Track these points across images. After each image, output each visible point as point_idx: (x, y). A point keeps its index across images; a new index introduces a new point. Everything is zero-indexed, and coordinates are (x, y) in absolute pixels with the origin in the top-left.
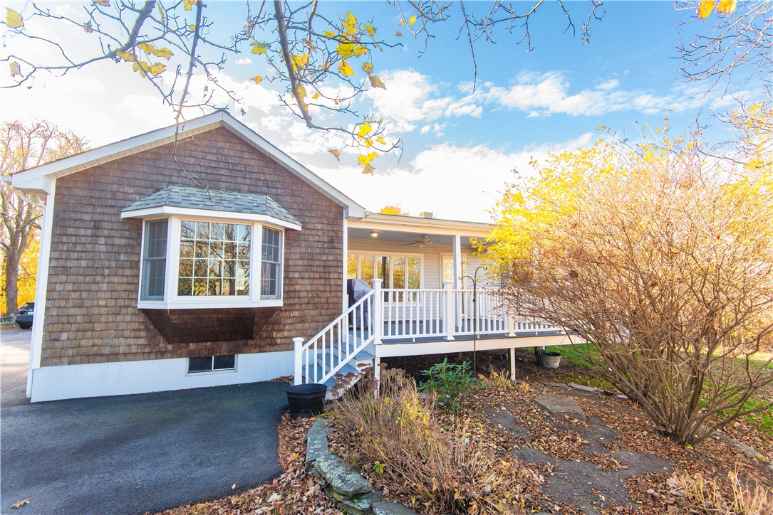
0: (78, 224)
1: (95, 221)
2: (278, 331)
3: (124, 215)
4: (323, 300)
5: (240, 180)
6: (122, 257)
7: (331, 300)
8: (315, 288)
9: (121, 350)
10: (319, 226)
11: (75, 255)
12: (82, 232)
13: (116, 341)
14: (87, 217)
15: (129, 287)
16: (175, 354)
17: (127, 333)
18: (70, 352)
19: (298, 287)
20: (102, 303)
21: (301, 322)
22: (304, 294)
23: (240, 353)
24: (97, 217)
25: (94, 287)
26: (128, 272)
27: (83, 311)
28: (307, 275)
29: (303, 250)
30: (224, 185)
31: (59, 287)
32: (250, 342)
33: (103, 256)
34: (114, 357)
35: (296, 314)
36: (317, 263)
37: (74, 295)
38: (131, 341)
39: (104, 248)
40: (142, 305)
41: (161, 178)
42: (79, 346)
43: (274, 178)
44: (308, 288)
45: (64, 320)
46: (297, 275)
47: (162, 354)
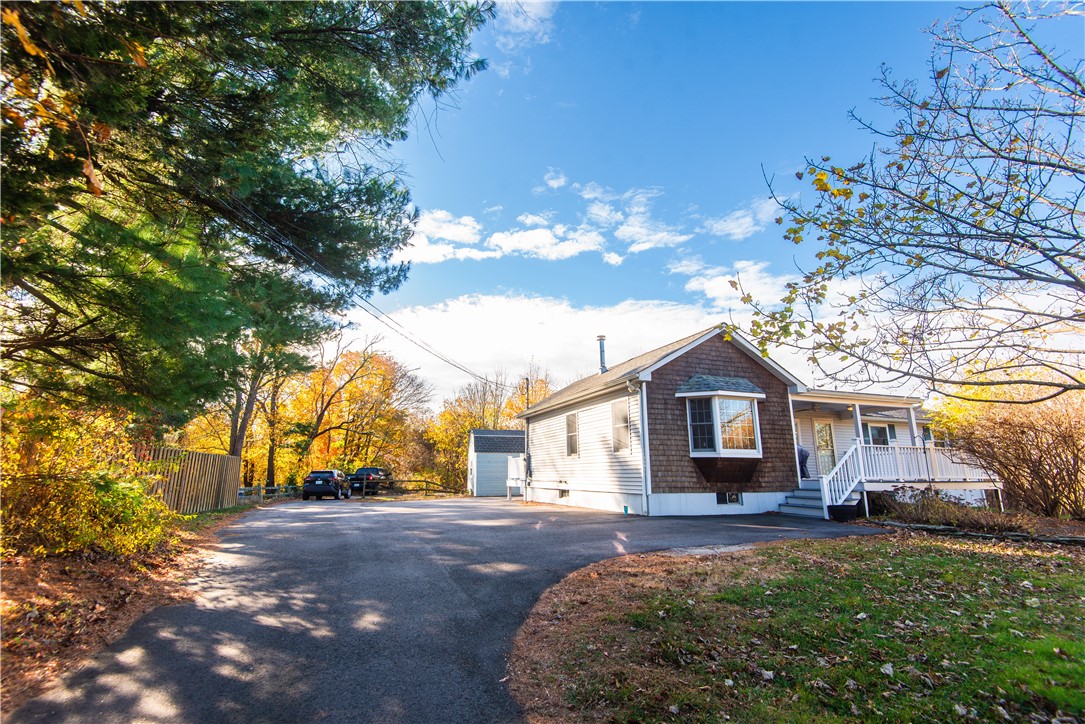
0: (657, 401)
1: (665, 399)
2: (763, 477)
3: (677, 395)
4: (784, 455)
5: (729, 368)
6: (679, 423)
7: (789, 455)
8: (778, 445)
9: (687, 484)
10: (775, 399)
11: (658, 422)
12: (660, 406)
13: (684, 479)
14: (661, 397)
15: (685, 443)
16: (711, 491)
17: (687, 474)
18: (664, 485)
19: (769, 445)
20: (674, 453)
21: (774, 471)
22: (773, 450)
23: (745, 491)
24: (666, 397)
25: (669, 443)
26: (683, 433)
27: (665, 458)
28: (772, 436)
29: (767, 417)
30: (721, 372)
31: (654, 442)
32: (749, 484)
33: (671, 422)
34: (682, 490)
35: (769, 465)
36: (777, 427)
37: (661, 447)
38: (689, 479)
39: (670, 417)
40: (693, 455)
41: (691, 369)
42: (667, 481)
43: (745, 365)
44: (774, 445)
45: (658, 463)
46: (767, 436)
47: (704, 490)
